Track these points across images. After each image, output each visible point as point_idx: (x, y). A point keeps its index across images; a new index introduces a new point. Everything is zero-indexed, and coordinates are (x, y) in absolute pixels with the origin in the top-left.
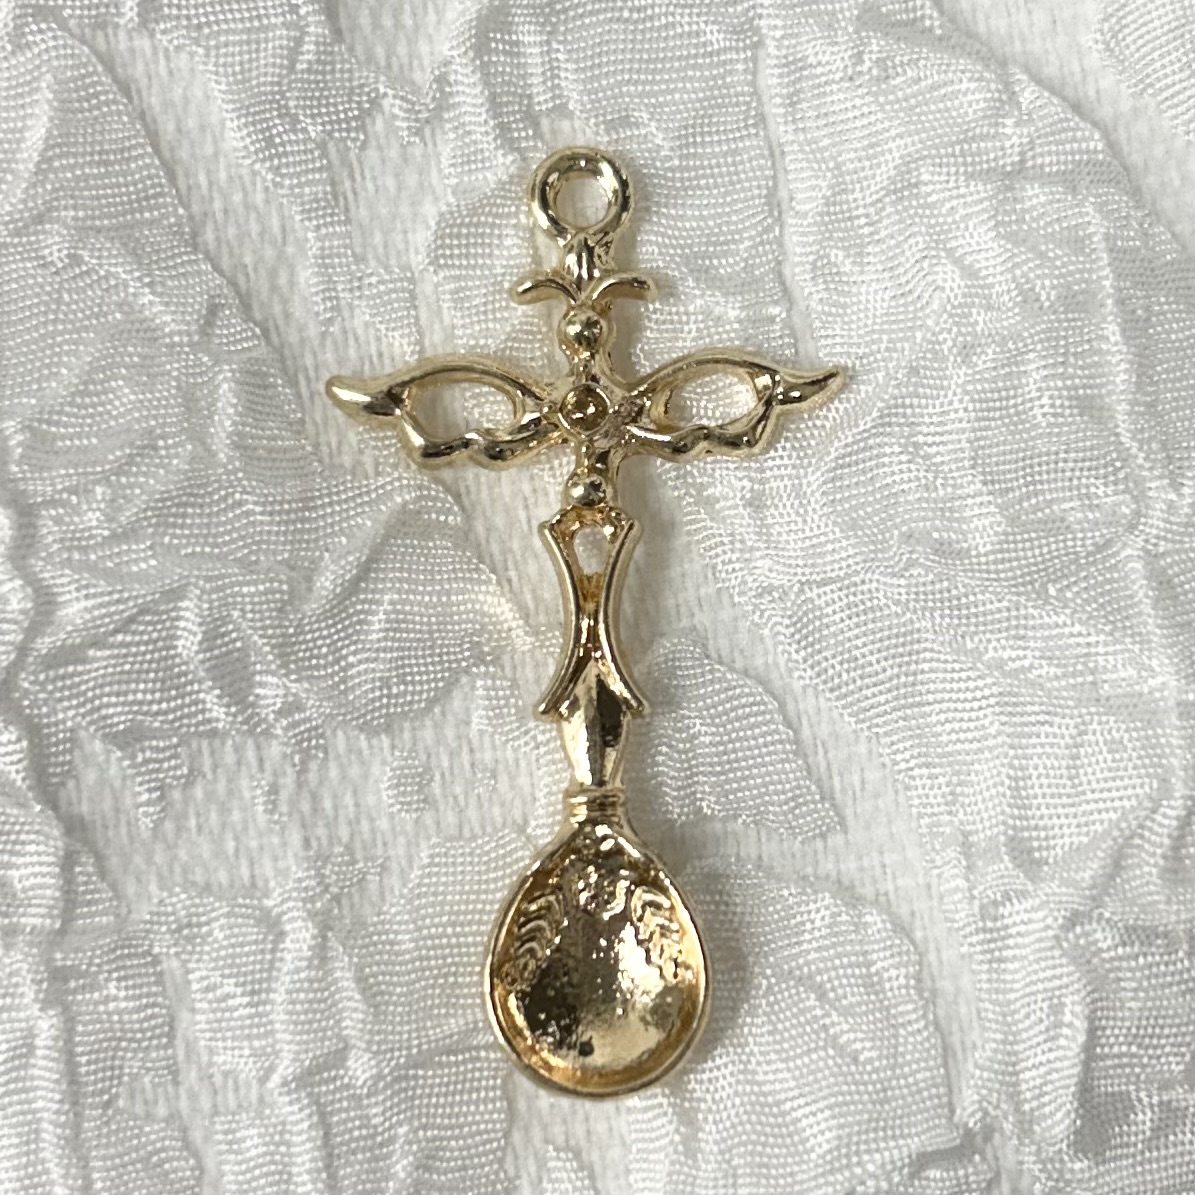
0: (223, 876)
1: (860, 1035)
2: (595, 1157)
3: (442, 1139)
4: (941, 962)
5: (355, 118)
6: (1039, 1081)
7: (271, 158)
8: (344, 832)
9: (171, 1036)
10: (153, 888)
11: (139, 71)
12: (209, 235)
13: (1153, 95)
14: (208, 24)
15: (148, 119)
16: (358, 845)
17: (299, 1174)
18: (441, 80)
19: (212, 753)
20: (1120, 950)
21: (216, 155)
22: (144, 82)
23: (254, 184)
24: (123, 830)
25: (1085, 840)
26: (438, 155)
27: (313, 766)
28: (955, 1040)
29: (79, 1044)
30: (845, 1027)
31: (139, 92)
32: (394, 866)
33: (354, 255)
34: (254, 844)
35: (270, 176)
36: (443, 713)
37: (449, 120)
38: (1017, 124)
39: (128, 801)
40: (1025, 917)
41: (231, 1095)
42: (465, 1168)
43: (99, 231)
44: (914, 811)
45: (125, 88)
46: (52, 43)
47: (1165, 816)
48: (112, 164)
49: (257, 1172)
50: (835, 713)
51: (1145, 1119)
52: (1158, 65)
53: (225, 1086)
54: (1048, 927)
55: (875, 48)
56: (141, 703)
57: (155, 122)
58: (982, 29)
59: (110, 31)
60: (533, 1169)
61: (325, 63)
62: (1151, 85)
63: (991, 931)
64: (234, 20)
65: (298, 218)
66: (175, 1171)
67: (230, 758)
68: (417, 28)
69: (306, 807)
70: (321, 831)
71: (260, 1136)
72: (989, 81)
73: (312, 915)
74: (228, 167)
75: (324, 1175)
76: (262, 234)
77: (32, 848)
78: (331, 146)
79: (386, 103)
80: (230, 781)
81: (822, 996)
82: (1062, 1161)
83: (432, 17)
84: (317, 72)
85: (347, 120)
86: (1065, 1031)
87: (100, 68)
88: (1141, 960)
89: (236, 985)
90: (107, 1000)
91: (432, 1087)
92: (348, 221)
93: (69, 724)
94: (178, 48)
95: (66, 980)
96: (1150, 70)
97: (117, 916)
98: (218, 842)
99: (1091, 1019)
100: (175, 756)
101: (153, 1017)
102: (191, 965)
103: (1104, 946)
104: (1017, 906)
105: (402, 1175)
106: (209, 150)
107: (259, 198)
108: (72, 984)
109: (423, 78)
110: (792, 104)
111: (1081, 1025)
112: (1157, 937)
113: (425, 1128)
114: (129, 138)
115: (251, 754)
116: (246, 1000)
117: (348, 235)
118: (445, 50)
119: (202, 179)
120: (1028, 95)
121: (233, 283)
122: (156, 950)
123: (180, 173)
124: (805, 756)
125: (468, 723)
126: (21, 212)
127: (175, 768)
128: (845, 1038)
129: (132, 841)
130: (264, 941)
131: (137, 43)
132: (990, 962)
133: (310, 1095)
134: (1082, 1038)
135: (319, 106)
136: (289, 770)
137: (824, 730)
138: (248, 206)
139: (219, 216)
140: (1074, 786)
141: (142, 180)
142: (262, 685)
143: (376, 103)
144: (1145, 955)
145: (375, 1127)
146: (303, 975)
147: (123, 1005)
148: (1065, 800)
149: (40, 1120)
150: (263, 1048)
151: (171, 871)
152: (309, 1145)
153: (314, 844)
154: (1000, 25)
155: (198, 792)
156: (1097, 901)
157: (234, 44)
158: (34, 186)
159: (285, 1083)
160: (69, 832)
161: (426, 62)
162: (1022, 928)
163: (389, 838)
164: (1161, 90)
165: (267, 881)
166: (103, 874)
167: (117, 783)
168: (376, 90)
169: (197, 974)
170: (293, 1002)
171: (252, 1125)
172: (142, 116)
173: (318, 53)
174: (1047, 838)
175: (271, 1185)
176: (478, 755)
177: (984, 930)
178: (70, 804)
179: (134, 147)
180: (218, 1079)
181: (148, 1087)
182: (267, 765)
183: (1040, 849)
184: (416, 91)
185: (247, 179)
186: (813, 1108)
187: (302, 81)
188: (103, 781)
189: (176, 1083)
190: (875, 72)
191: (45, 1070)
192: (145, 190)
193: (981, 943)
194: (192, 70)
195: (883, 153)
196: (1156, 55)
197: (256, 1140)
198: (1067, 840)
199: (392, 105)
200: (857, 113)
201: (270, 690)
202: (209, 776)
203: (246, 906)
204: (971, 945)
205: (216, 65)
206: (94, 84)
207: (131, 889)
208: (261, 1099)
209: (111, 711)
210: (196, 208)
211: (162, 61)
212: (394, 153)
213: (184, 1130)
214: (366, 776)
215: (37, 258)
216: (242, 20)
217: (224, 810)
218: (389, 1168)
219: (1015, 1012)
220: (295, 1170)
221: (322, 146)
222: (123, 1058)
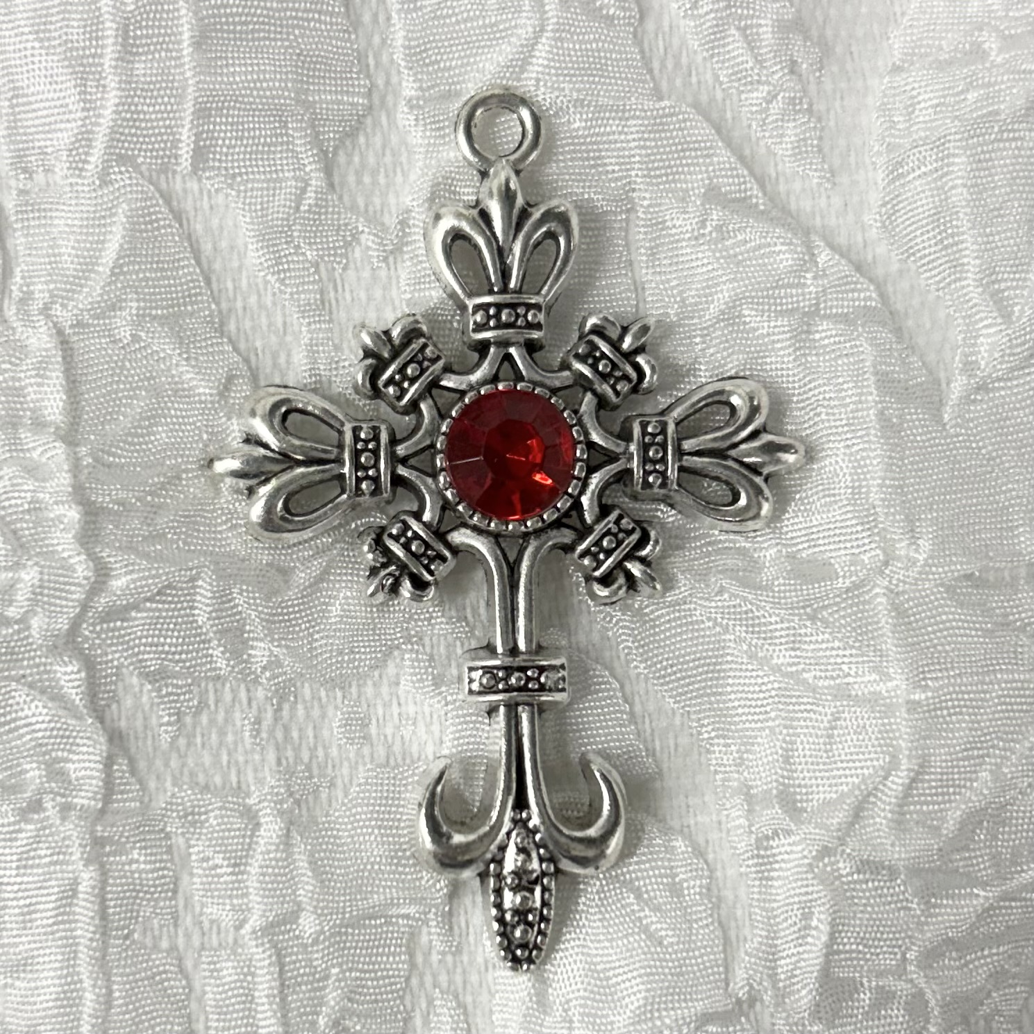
0: (218, 780)
1: (665, 926)
2: (469, 999)
3: (361, 979)
4: (725, 877)
5: (340, 247)
6: (791, 967)
7: (279, 272)
8: (305, 756)
9: (175, 892)
10: (168, 784)
11: (188, 205)
12: (232, 327)
13: (915, 261)
14: (240, 174)
15: (194, 239)
16: (315, 766)
17: (260, 997)
18: (403, 223)
19: (216, 691)
20: (855, 876)
21: (240, 267)
22: (192, 213)
23: (266, 289)
24: (149, 742)
25: (834, 796)
26: (398, 277)
27: (286, 706)
28: (732, 934)
29: (110, 892)
30: (654, 919)
31: (188, 220)
32: (339, 782)
33: (335, 345)
34: (241, 759)
35: (277, 285)
36: (380, 677)
37: (408, 252)
38: (815, 278)
39: (154, 721)
40: (788, 849)
41: (214, 936)
42: (376, 1001)
43: (154, 317)
44: (712, 768)
45: (178, 216)
46: (128, 182)
47: (893, 782)
48: (166, 270)
49: (230, 993)
50: (659, 695)
51: (866, 997)
52: (919, 240)
53: (211, 929)
54: (805, 857)
55: (715, 217)
56: (167, 653)
57: (197, 241)
58: (793, 206)
59: (170, 175)
60: (424, 1005)
61: (321, 207)
62: (913, 254)
63: (763, 857)
64: (259, 172)
65: (296, 316)
66: (172, 988)
67: (228, 697)
68: (388, 185)
69: (279, 735)
70: (290, 753)
71: (234, 968)
72: (796, 246)
73: (281, 813)
74: (249, 278)
75: (278, 1000)
76: (269, 326)
77: (85, 749)
78: (322, 267)
79: (363, 237)
80: (227, 712)
81: (639, 897)
82: (804, 1025)
83: (399, 179)
84: (315, 213)
85: (335, 248)
86: (814, 932)
87: (161, 202)
88: (870, 884)
89: (224, 859)
90: (131, 862)
91: (357, 942)
92: (331, 321)
93: (116, 663)
94: (217, 191)
95: (103, 846)
96: (912, 243)
97: (141, 802)
98: (217, 756)
99: (833, 924)
100: (190, 692)
101: (164, 877)
102: (193, 842)
103: (844, 872)
104: (783, 841)
105: (332, 1003)
106: (236, 264)
107: (268, 300)
108: (108, 849)
109: (391, 221)
110: (653, 254)
111: (825, 928)
112: (883, 868)
113: (351, 970)
114: (179, 253)
115: (243, 695)
116: (230, 870)
117: (331, 330)
118: (407, 201)
119: (230, 285)
120: (824, 257)
121: (247, 361)
122: (168, 829)
123: (214, 279)
124: (636, 723)
125: (398, 684)
126: (99, 302)
127: (188, 701)
128: (654, 927)
129: (155, 749)
130: (245, 829)
131: (189, 185)
132: (761, 879)
133: (269, 942)
134: (824, 938)
135: (316, 237)
136: (269, 708)
137: (651, 707)
138: (261, 306)
139: (240, 312)
140: (828, 757)
141: (187, 283)
142: (252, 648)
143: (355, 237)
144: (873, 881)
145: (315, 967)
146: (272, 856)
147: (142, 866)
148: (821, 767)
149: (77, 944)
150: (240, 905)
151: (182, 773)
152: (268, 977)
153: (284, 762)
154: (807, 205)
155: (204, 719)
156: (842, 841)
157: (257, 189)
158: (109, 284)
159: (254, 932)
160: (111, 740)
161: (394, 210)
162: (786, 857)
163: (337, 761)
164: (921, 258)
165: (249, 786)
166: (133, 771)
167: (147, 708)
168: (357, 227)
169: (196, 849)
170: (264, 875)
171: (227, 960)
172: (189, 237)
173: (316, 199)
174: (806, 794)
175: (239, 1003)
176: (403, 708)
177: (758, 856)
178: (113, 720)
179: (182, 259)
180: (206, 925)
181: (156, 926)
182: (254, 704)
183: (801, 801)
184: (385, 229)
185: (261, 286)
186: (630, 975)
187: (304, 218)
188: (137, 706)
189: (176, 925)
190: (714, 235)
191: (84, 910)
192: (189, 289)
193: (756, 865)
194: (227, 206)
195: (716, 293)
196: (918, 233)
197: (230, 971)
198: (822, 796)
199: (367, 239)
200: (699, 263)
201: (260, 652)
202: (212, 707)
203: (234, 803)
204: (748, 866)
205: (244, 203)
206: (155, 213)
207: (152, 785)
208: (236, 941)
209: (146, 656)
210: (224, 305)
211: (206, 198)
212: (366, 274)
213: (180, 959)
214: (323, 716)
215: (109, 336)
216: (264, 173)
217: (222, 733)
218: (322, 997)
219: (775, 917)
220: (257, 994)
221: (317, 265)
222: (140, 905)
